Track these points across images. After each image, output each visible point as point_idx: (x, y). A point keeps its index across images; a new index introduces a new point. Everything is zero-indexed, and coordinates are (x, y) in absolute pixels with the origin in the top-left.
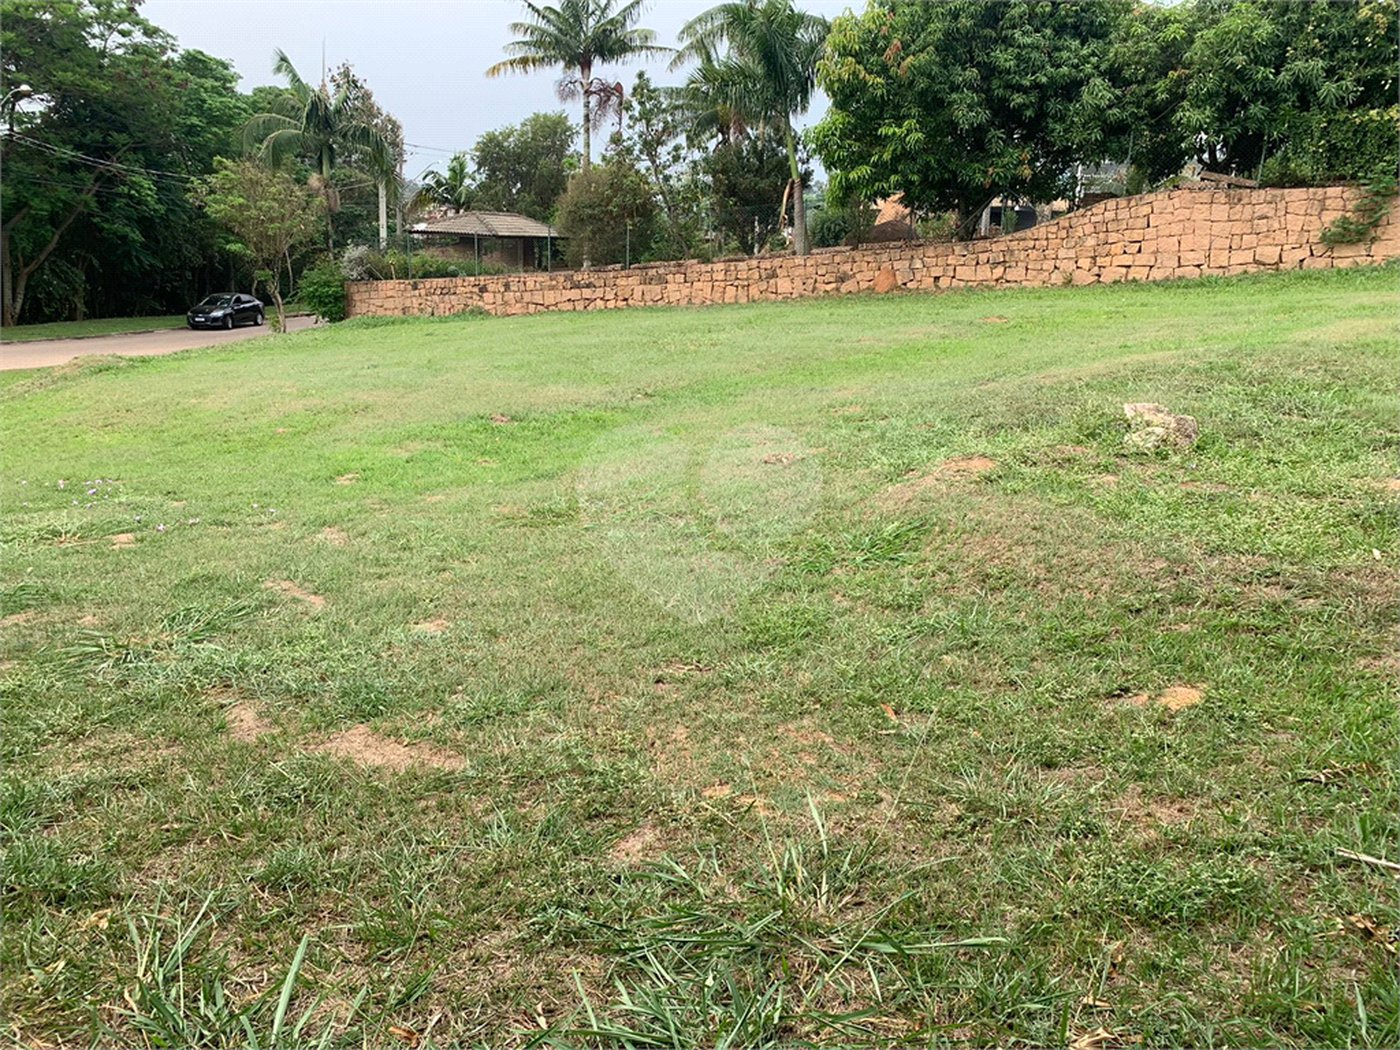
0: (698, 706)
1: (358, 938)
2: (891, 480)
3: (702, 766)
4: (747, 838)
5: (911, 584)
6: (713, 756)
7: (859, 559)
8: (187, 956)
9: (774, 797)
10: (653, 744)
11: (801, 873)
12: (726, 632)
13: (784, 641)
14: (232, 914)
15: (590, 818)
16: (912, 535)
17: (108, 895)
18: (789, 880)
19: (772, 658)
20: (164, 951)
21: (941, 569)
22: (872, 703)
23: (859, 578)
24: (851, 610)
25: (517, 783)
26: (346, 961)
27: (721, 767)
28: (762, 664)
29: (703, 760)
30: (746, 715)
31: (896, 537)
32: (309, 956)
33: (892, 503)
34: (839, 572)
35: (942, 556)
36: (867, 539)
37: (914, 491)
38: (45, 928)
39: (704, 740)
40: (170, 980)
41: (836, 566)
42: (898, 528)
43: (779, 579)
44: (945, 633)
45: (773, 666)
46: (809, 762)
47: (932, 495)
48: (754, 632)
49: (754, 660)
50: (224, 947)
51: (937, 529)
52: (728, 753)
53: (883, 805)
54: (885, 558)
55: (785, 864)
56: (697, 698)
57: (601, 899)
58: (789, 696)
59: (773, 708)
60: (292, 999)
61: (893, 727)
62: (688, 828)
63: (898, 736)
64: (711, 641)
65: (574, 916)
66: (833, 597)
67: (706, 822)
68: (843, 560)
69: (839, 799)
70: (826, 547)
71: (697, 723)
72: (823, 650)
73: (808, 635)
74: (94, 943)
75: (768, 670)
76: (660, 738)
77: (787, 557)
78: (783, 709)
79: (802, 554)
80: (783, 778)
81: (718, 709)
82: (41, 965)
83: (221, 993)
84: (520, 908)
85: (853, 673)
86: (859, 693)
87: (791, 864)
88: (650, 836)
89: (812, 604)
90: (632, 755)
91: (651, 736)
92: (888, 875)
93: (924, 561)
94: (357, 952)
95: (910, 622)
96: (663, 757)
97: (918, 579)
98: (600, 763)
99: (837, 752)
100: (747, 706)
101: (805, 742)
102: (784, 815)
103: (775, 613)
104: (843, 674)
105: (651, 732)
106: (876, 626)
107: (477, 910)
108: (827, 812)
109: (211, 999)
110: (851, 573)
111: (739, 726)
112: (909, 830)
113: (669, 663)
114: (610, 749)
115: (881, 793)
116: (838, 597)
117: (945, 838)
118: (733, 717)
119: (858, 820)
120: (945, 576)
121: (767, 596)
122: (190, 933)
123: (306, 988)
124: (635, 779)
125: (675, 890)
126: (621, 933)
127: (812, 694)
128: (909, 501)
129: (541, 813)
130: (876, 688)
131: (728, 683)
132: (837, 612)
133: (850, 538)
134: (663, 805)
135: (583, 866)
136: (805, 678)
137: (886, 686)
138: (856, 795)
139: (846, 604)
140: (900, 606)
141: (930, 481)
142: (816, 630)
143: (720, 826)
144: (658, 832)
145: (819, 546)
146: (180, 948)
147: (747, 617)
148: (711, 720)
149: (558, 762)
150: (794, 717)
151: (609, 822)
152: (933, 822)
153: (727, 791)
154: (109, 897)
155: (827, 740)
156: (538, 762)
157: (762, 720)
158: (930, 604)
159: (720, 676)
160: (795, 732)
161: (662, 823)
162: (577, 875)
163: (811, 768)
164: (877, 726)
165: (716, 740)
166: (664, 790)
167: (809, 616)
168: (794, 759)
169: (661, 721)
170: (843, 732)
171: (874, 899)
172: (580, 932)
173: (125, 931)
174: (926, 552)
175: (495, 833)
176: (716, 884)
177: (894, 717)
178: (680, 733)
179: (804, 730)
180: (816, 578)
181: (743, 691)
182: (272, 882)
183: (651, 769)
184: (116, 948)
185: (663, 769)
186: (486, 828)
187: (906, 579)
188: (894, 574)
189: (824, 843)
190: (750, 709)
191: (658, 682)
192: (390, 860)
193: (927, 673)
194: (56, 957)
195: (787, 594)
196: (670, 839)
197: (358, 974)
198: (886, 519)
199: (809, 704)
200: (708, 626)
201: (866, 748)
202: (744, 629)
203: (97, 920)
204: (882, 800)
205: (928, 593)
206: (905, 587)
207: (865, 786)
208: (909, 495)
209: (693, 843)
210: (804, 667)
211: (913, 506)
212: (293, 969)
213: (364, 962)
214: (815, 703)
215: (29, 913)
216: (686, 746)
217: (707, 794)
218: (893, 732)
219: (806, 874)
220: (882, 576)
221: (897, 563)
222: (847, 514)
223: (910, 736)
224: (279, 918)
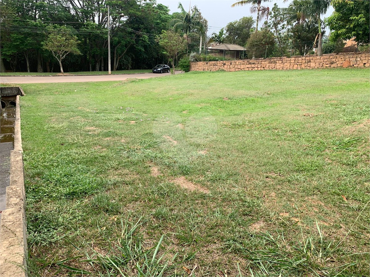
0: (279, 187)
1: (177, 237)
2: (347, 124)
3: (280, 206)
4: (294, 231)
5: (353, 158)
6: (284, 203)
7: (335, 148)
8: (134, 232)
9: (304, 219)
10: (264, 196)
11: (313, 247)
12: (289, 165)
13: (308, 171)
14: (146, 223)
15: (244, 215)
16: (354, 142)
17: (117, 212)
18: (309, 248)
19: (304, 175)
20: (129, 230)
21: (364, 154)
22: (339, 195)
23: (334, 154)
24: (331, 164)
25: (223, 200)
26: (173, 243)
27: (286, 207)
28: (301, 177)
29: (280, 204)
30: (295, 192)
31: (348, 142)
32: (164, 240)
33: (348, 131)
34: (327, 151)
35: (365, 150)
36: (338, 142)
37: (356, 128)
38: (102, 218)
39: (281, 198)
40: (129, 238)
41: (326, 149)
42: (349, 139)
43: (307, 151)
44: (365, 175)
45: (304, 178)
46: (316, 210)
47: (362, 130)
48: (298, 167)
49: (298, 175)
50: (143, 232)
51: (364, 141)
52: (289, 203)
53: (342, 229)
54: (344, 148)
55: (307, 243)
56: (279, 184)
57: (247, 241)
58: (309, 188)
59: (304, 191)
60: (158, 251)
61: (346, 204)
62: (274, 224)
63: (348, 207)
64: (284, 167)
65: (238, 245)
66: (325, 159)
67: (280, 224)
68: (329, 147)
69: (326, 224)
70: (324, 143)
71: (279, 192)
72: (321, 175)
73: (316, 169)
74: (113, 224)
75: (302, 179)
76: (267, 195)
77: (310, 145)
78: (307, 192)
79: (315, 144)
80: (307, 214)
81: (285, 188)
82: (101, 227)
83: (141, 245)
84: (222, 238)
85: (331, 184)
86: (334, 191)
87: (309, 243)
88: (262, 224)
89: (317, 160)
90: (258, 198)
91: (264, 194)
92: (343, 254)
93: (358, 151)
94: (176, 241)
95: (352, 170)
96: (267, 201)
97: (356, 156)
98: (248, 199)
99: (325, 209)
100: (295, 189)
101: (314, 204)
102: (306, 226)
103: (305, 161)
104: (328, 184)
105: (264, 192)
106: (341, 170)
107: (210, 236)
108: (322, 228)
109: (138, 246)
110: (332, 152)
111: (292, 195)
112: (351, 240)
113: (270, 172)
114: (251, 195)
115: (341, 225)
116: (327, 159)
117: (365, 245)
118: (291, 192)
119: (333, 232)
120: (366, 157)
121: (303, 156)
122: (135, 226)
123: (162, 249)
124: (258, 205)
125: (270, 243)
126: (252, 253)
127: (317, 189)
128: (354, 131)
129: (230, 211)
130: (340, 190)
131: (289, 181)
132: (326, 164)
133: (332, 141)
134: (267, 215)
135: (241, 229)
136: (315, 183)
137: (344, 190)
138: (332, 224)
139: (329, 161)
140: (349, 164)
141: (362, 126)
142: (320, 168)
143: (285, 225)
144: (265, 223)
145: (321, 142)
146: (132, 230)
147: (296, 162)
148: (283, 192)
149: (235, 196)
150: (311, 195)
151: (250, 217)
152: (361, 238)
153: (287, 215)
154: (118, 212)
155: (322, 204)
156: (230, 195)
157: (300, 194)
158: (360, 165)
159: (287, 179)
160: (310, 200)
161: (266, 221)
162: (239, 232)
163: (316, 212)
164: (340, 202)
165: (285, 198)
166: (267, 211)
167: (317, 164)
168: (310, 208)
169: (267, 189)
170: (328, 202)
171: (339, 261)
172: (239, 250)
173: (120, 223)
174: (359, 148)
175: (216, 214)
176: (283, 244)
177: (346, 200)
178: (273, 194)
179: (314, 200)
180: (319, 153)
181: (293, 184)
182: (157, 216)
183: (264, 204)
184: (118, 227)
185: (267, 205)
186: (214, 212)
187: (351, 156)
188: (347, 154)
189: (322, 239)
190: (296, 190)
191: (267, 177)
192: (187, 216)
193: (358, 187)
194: (104, 226)
195: (310, 156)
196: (269, 226)
197: (176, 248)
198: (345, 136)
199: (316, 191)
200: (283, 163)
201: (336, 209)
202: (295, 165)
203: (114, 218)
204: (341, 228)
205: (359, 161)
206: (351, 159)
207: (335, 222)
208: (354, 129)
209: (276, 229)
210: (315, 180)
211: (356, 133)
212: (159, 243)
213: (177, 245)
214: (318, 192)
215: (100, 213)
216: (275, 199)
217: (281, 214)
218: (346, 205)
219: (314, 247)
220: (343, 154)
221: (348, 151)
222: (331, 134)
223: (352, 208)
224: (157, 227)
